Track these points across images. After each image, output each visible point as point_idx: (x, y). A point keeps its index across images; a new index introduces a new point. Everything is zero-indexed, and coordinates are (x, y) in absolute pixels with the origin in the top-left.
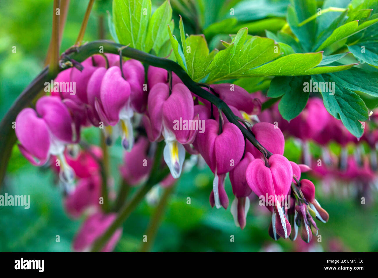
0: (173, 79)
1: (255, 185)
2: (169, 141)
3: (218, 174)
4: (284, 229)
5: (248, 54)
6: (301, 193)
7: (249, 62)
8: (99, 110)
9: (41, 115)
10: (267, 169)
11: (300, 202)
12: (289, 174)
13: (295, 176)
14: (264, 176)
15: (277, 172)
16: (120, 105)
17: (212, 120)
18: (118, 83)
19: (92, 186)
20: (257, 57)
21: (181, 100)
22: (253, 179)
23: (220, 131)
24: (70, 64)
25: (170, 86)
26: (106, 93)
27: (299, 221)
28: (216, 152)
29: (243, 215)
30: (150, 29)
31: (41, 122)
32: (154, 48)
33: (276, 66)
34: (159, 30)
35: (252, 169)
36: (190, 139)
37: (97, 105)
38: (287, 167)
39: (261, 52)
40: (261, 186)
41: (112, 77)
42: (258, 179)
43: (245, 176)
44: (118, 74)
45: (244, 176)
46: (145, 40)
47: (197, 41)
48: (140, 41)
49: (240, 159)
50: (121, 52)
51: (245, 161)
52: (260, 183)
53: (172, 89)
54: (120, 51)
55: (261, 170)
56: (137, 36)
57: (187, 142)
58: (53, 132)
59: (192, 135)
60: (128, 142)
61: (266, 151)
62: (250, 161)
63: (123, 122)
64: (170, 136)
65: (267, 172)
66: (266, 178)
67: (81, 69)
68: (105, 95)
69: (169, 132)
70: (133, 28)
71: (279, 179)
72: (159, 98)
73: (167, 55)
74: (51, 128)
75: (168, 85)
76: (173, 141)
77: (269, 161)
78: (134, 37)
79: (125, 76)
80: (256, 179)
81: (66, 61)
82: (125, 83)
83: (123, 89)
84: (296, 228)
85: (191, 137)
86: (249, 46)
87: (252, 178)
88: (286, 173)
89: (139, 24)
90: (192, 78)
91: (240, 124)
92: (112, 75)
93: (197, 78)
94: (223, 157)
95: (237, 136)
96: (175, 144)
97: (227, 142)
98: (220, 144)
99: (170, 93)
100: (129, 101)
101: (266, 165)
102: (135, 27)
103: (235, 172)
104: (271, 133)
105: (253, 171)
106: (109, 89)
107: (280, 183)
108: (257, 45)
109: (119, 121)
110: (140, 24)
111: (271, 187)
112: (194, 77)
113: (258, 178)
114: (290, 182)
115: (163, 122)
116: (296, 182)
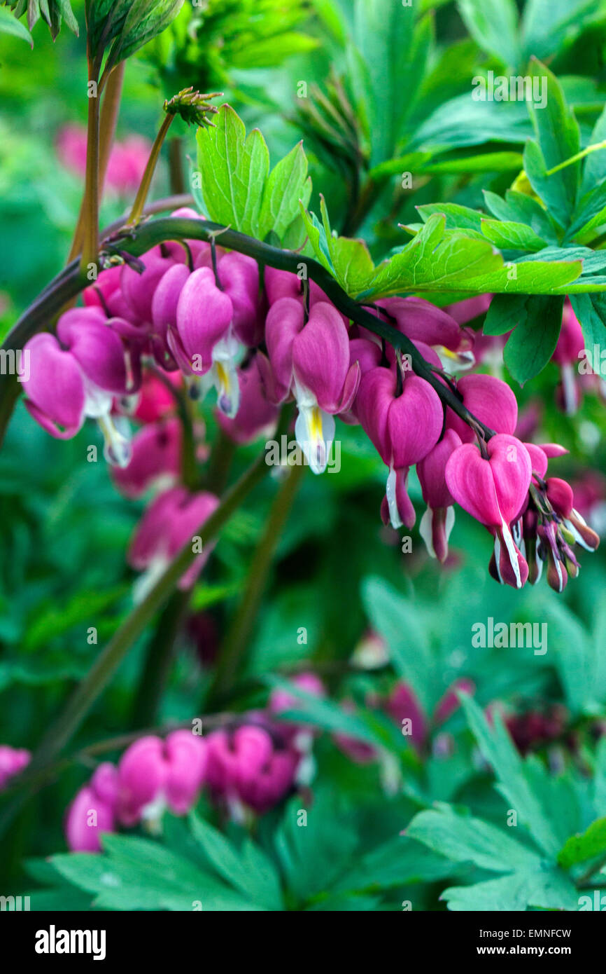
0: (311, 292)
1: (462, 493)
2: (305, 407)
3: (396, 468)
4: (515, 571)
5: (447, 262)
6: (547, 503)
7: (449, 275)
8: (175, 347)
9: (66, 345)
10: (485, 464)
11: (546, 519)
12: (525, 470)
13: (538, 473)
14: (478, 475)
15: (502, 470)
16: (213, 336)
17: (384, 370)
18: (209, 300)
19: (163, 439)
20: (463, 270)
21: (327, 335)
22: (459, 481)
23: (398, 392)
24: (120, 261)
25: (305, 304)
26: (187, 318)
27: (543, 553)
28: (392, 429)
29: (443, 537)
30: (266, 196)
31: (66, 358)
32: (274, 228)
33: (499, 279)
34: (284, 197)
35: (457, 463)
36: (343, 406)
37: (171, 338)
38: (521, 459)
39: (471, 262)
40: (473, 495)
41: (198, 288)
42: (468, 482)
43: (444, 476)
44: (209, 282)
45: (443, 473)
46: (259, 217)
47: (352, 249)
48: (250, 218)
49: (435, 443)
50: (214, 239)
51: (445, 446)
52: (471, 490)
53: (308, 311)
54: (211, 238)
55: (472, 466)
56: (242, 209)
57: (338, 410)
58: (90, 376)
59: (347, 399)
60: (230, 402)
61: (481, 430)
62: (454, 448)
63: (219, 366)
64: (307, 398)
65: (484, 470)
66: (481, 480)
67: (140, 270)
68: (186, 322)
69: (304, 390)
70: (236, 196)
71: (506, 481)
72: (285, 328)
73: (300, 246)
74: (85, 369)
75: (301, 303)
76: (313, 406)
77: (489, 449)
78: (237, 212)
79: (222, 284)
80: (464, 481)
81: (112, 254)
82: (222, 299)
83: (219, 310)
84: (540, 564)
85: (345, 402)
86: (448, 249)
87: (456, 481)
88: (519, 469)
89: (247, 190)
90: (346, 290)
91: (434, 378)
92: (198, 283)
93: (354, 291)
94: (405, 438)
95: (428, 401)
96: (316, 412)
97: (411, 410)
98: (399, 417)
99: (306, 319)
100: (231, 327)
101: (483, 456)
102: (238, 195)
103: (427, 464)
104: (493, 393)
105: (459, 467)
106: (193, 311)
107: (508, 489)
108: (463, 249)
109: (213, 365)
110: (249, 189)
111: (492, 496)
112: (349, 289)
113: (468, 479)
114: (527, 484)
115: (294, 372)
116: (536, 482)
